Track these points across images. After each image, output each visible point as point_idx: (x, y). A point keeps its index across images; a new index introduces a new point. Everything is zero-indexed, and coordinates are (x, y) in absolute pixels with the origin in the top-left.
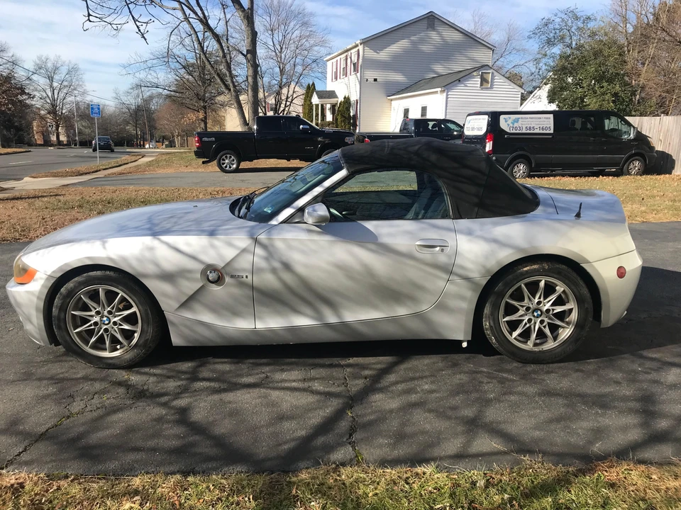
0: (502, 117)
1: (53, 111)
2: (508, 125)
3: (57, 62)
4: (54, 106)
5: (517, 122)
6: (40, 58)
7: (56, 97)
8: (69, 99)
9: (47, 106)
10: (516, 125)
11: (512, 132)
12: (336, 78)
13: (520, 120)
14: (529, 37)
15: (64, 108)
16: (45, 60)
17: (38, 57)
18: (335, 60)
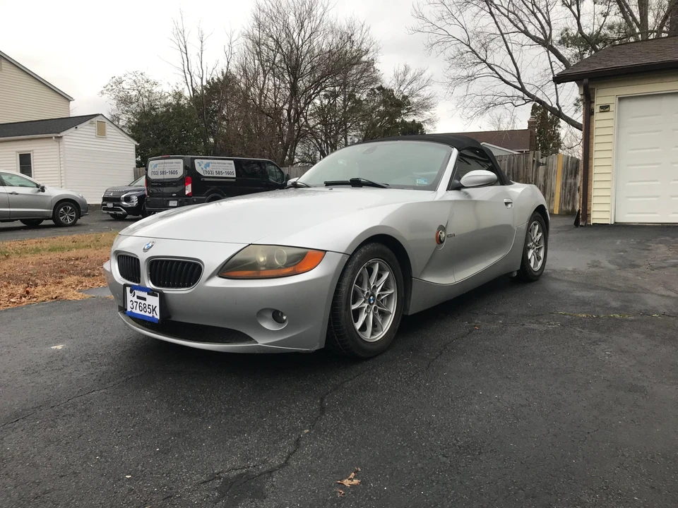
0: (196, 161)
2: (202, 169)
5: (209, 166)
10: (208, 169)
11: (206, 175)
13: (211, 163)
14: (102, 93)
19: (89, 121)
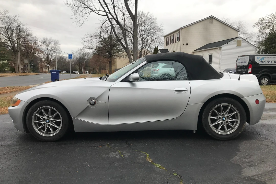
0: (256, 57)
1: (47, 59)
2: (259, 60)
3: (50, 40)
4: (48, 57)
5: (263, 59)
6: (44, 38)
7: (49, 54)
8: (54, 55)
9: (45, 57)
10: (263, 60)
11: (261, 63)
12: (168, 44)
13: (265, 58)
14: (254, 26)
15: (52, 58)
16: (46, 39)
17: (43, 38)
18: (168, 37)
19: (234, 40)
